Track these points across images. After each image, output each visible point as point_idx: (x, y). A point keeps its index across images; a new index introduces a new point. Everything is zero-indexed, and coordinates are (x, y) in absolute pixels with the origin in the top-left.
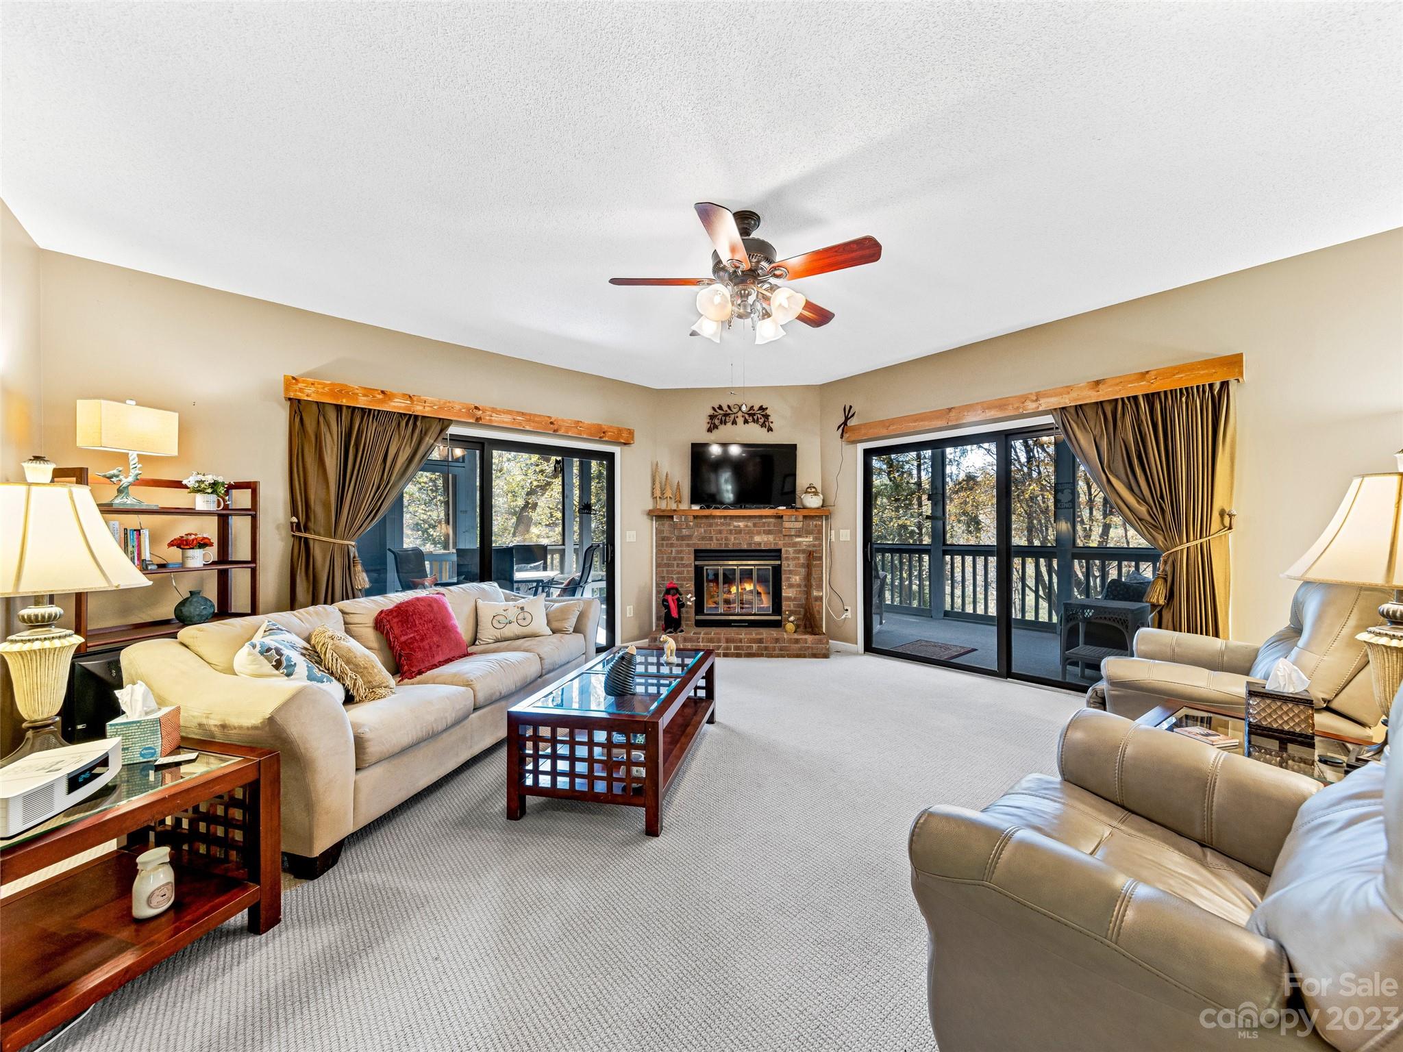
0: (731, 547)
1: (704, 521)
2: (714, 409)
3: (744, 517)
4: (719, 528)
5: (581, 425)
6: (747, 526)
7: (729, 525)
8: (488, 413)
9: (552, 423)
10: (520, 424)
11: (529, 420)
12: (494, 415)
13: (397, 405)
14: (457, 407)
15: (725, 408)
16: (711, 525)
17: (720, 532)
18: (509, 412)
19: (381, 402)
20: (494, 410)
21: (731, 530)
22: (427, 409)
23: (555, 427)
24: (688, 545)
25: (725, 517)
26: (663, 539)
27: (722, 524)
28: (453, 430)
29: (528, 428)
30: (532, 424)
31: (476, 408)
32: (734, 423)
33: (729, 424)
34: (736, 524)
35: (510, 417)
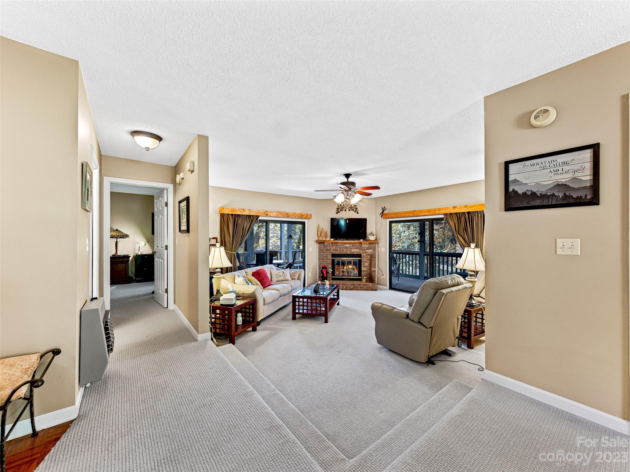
0: (344, 253)
1: (335, 244)
2: (338, 206)
3: (349, 243)
4: (340, 246)
5: (296, 214)
6: (349, 246)
7: (344, 246)
8: (269, 213)
9: (287, 214)
10: (278, 215)
11: (280, 214)
12: (271, 213)
13: (247, 213)
14: (261, 212)
15: (342, 205)
16: (337, 246)
17: (340, 248)
18: (275, 212)
19: (243, 212)
20: (271, 212)
21: (344, 247)
22: (254, 213)
23: (288, 215)
24: (329, 252)
25: (342, 243)
26: (321, 250)
27: (341, 245)
28: (260, 218)
29: (280, 216)
30: (282, 215)
31: (266, 211)
32: (345, 210)
34: (346, 245)
35: (275, 213)
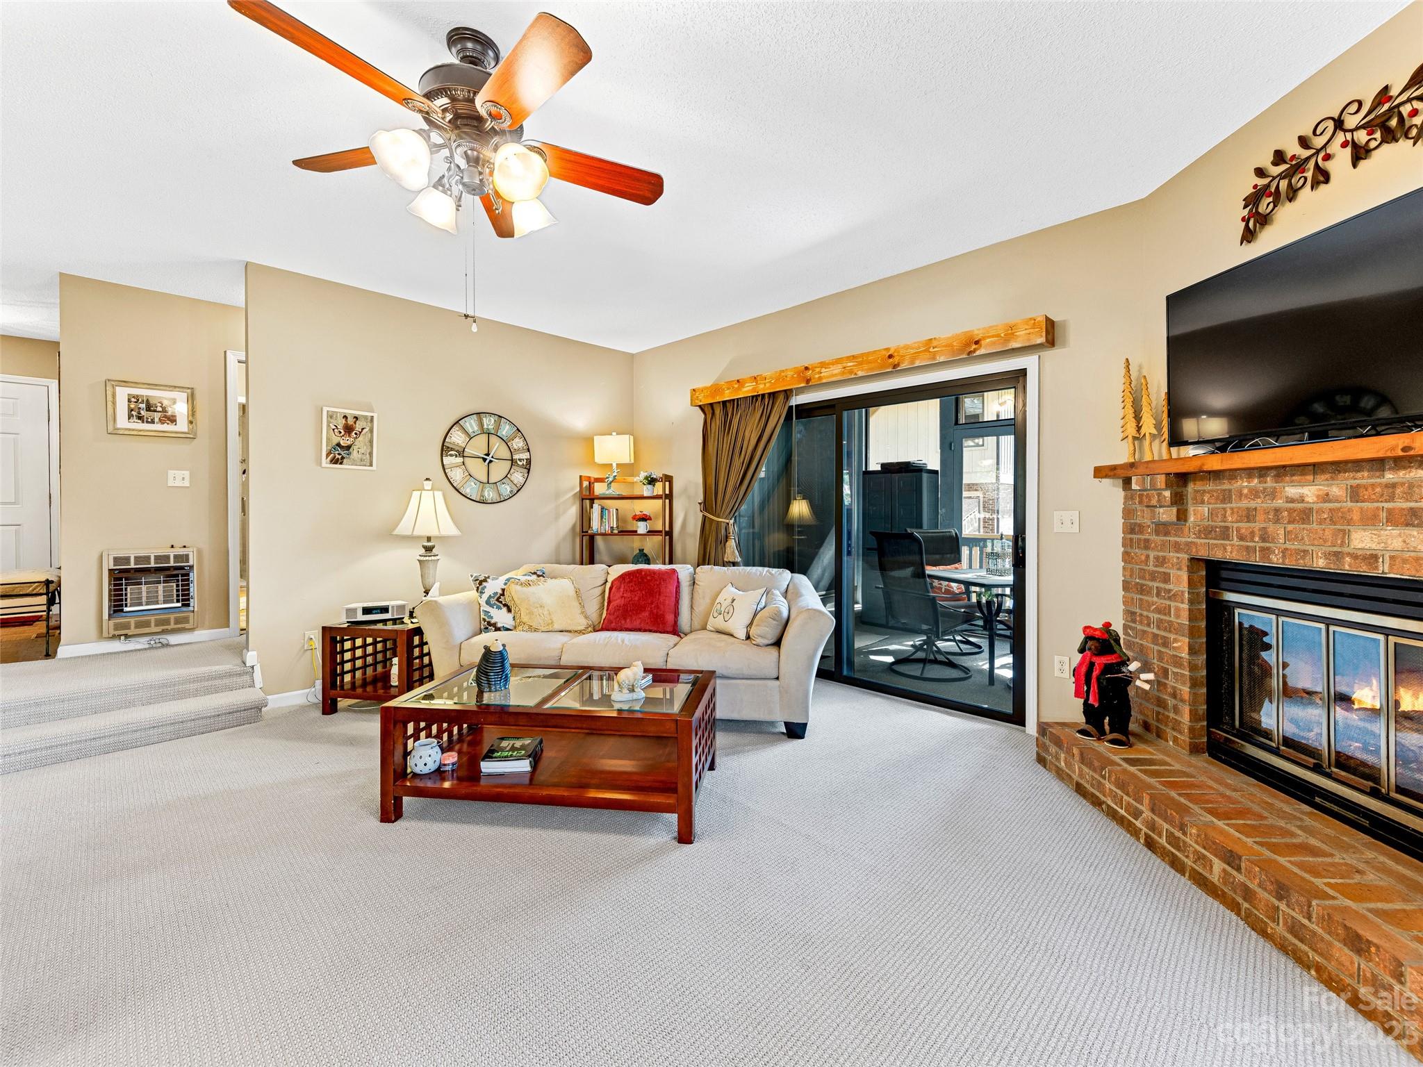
0: (1276, 560)
1: (1210, 486)
2: (1260, 172)
3: (1316, 468)
4: (1245, 503)
5: (935, 343)
6: (1326, 498)
7: (1273, 495)
8: (818, 370)
9: (890, 356)
10: (851, 372)
11: (860, 363)
12: (823, 370)
14: (790, 374)
15: (1293, 149)
16: (1226, 497)
17: (1249, 515)
18: (838, 361)
19: (739, 389)
20: (823, 365)
21: (1277, 511)
22: (768, 385)
23: (896, 360)
24: (1177, 547)
25: (1262, 472)
27: (1255, 494)
30: (866, 367)
31: (807, 368)
32: (1323, 177)
33: (1306, 194)
34: (1292, 491)
35: (840, 366)
